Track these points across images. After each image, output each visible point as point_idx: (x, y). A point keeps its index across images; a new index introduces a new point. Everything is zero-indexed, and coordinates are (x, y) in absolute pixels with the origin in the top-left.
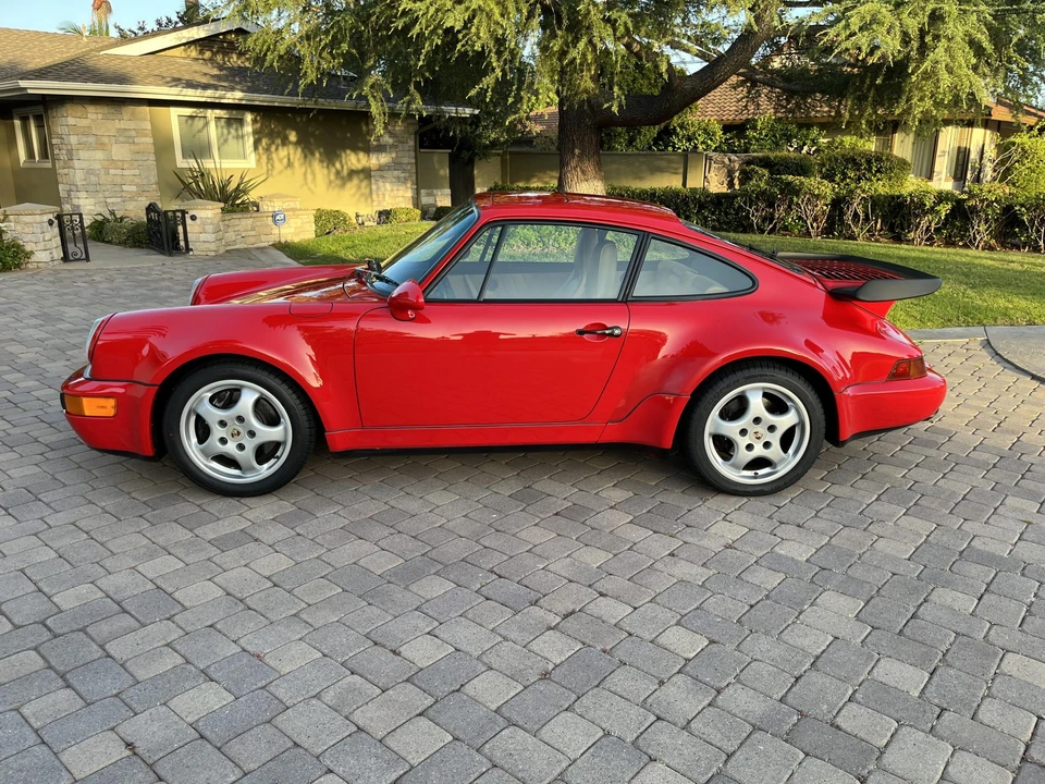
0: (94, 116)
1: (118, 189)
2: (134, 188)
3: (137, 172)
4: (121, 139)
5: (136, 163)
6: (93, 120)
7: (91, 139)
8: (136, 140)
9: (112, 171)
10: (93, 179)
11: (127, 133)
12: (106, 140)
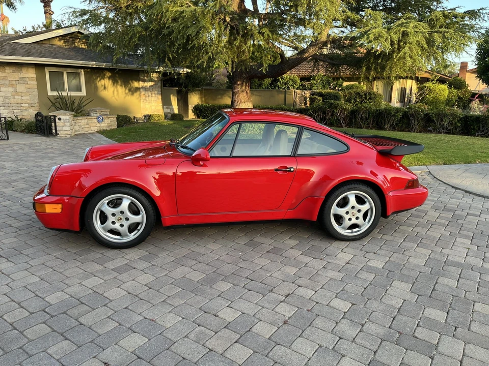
0: (9, 72)
1: (19, 105)
2: (27, 105)
3: (28, 97)
4: (21, 82)
5: (28, 94)
6: (8, 73)
7: (7, 82)
8: (28, 83)
9: (17, 97)
10: (7, 101)
11: (24, 79)
12: (14, 82)
